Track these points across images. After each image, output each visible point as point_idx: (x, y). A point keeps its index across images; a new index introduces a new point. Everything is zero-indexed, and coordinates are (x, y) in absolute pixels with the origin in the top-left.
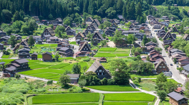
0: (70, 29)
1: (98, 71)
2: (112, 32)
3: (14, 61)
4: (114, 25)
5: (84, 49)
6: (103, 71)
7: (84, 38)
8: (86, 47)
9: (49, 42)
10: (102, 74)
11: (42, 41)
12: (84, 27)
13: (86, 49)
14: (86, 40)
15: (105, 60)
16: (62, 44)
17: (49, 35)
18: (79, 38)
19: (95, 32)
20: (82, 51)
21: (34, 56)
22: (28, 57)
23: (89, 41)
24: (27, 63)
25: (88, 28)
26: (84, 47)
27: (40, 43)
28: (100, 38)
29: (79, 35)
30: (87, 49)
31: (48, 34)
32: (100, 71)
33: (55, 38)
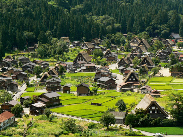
0: (110, 53)
1: (150, 109)
2: (166, 56)
3: (43, 96)
4: (168, 47)
5: (130, 79)
6: (157, 108)
7: (128, 65)
8: (132, 77)
9: (85, 70)
10: (156, 112)
11: (75, 69)
12: (128, 51)
13: (132, 79)
14: (131, 67)
15: (159, 94)
16: (101, 72)
17: (84, 62)
18: (122, 65)
19: (143, 56)
20: (127, 82)
21: (66, 89)
22: (58, 89)
23: (137, 68)
24: (58, 97)
25: (134, 52)
26: (130, 77)
27: (72, 71)
28: (150, 65)
29: (122, 61)
30: (134, 79)
31: (82, 60)
32: (153, 108)
33: (92, 65)
